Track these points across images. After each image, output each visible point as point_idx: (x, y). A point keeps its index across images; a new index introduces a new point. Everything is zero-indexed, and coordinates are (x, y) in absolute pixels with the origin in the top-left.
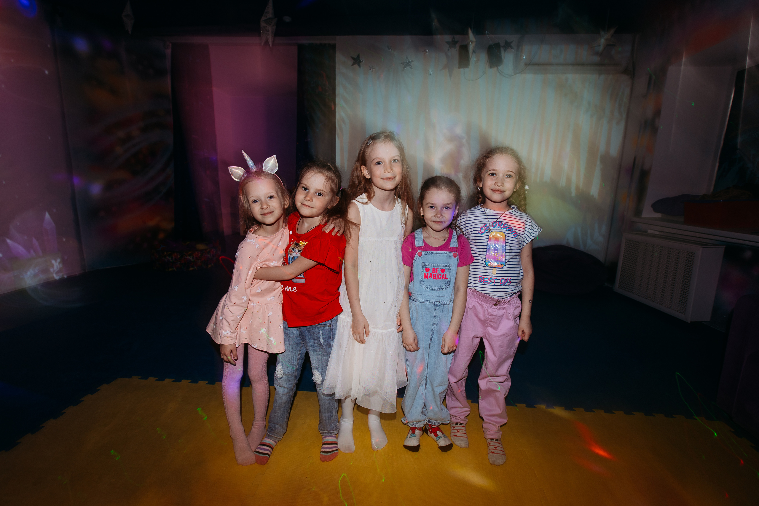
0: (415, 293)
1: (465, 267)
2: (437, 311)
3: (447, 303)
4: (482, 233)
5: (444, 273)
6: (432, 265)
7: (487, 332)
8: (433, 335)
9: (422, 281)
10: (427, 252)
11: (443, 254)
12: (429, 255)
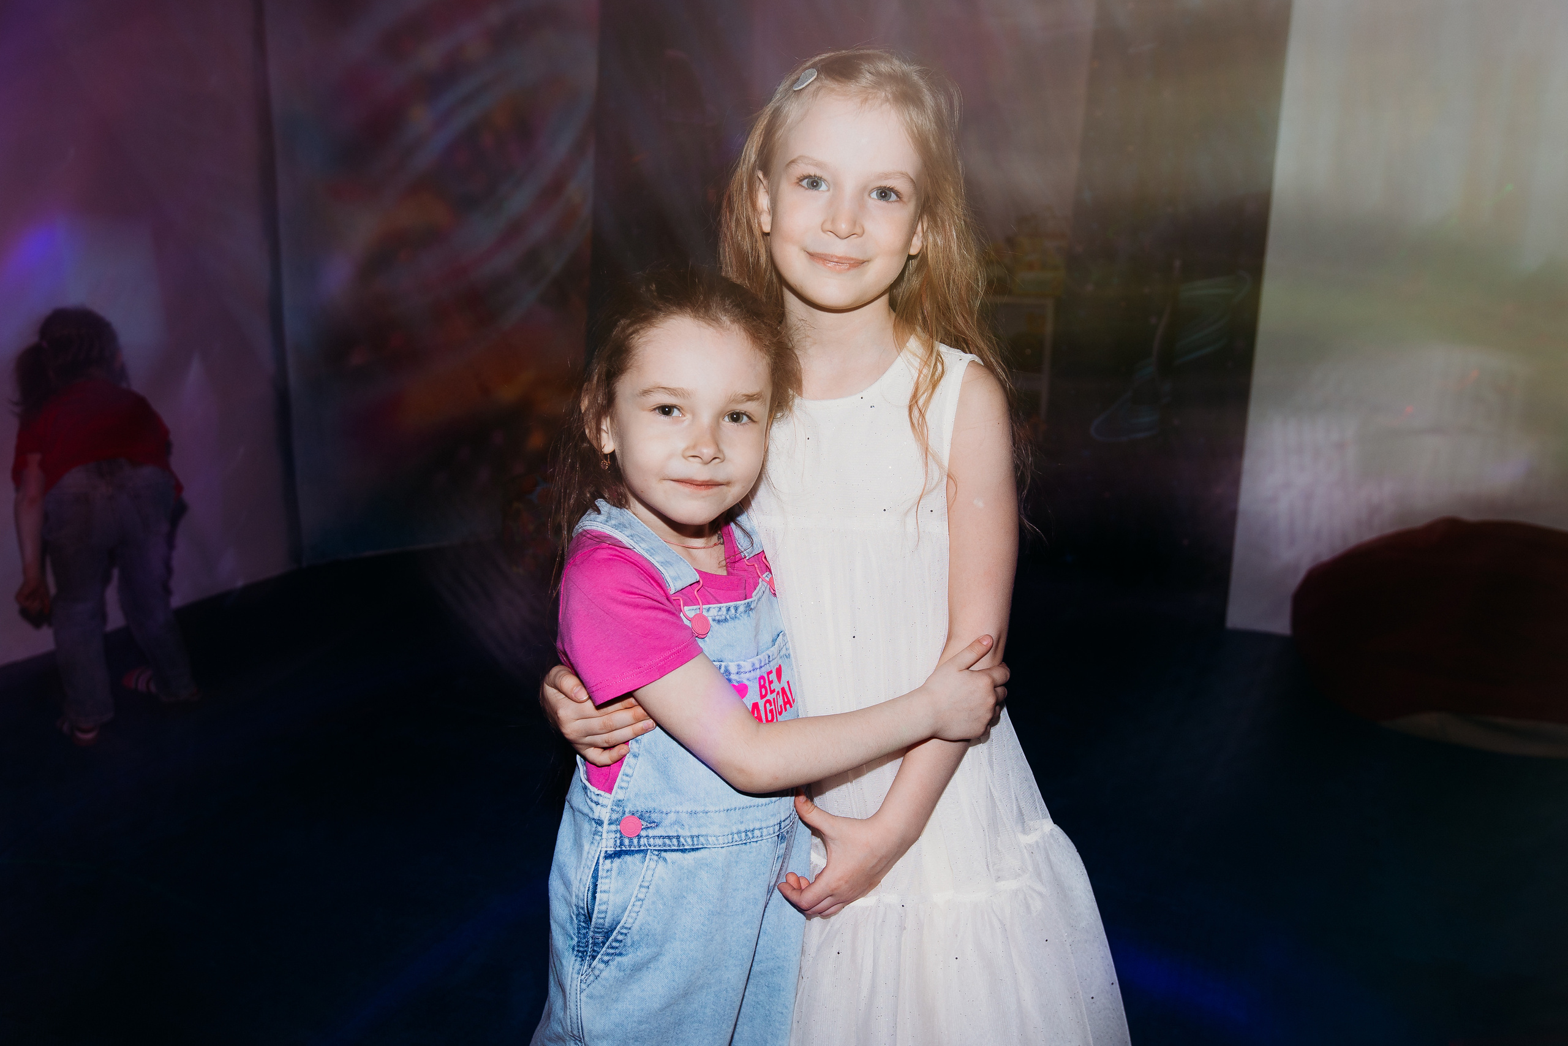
12: (737, 620)
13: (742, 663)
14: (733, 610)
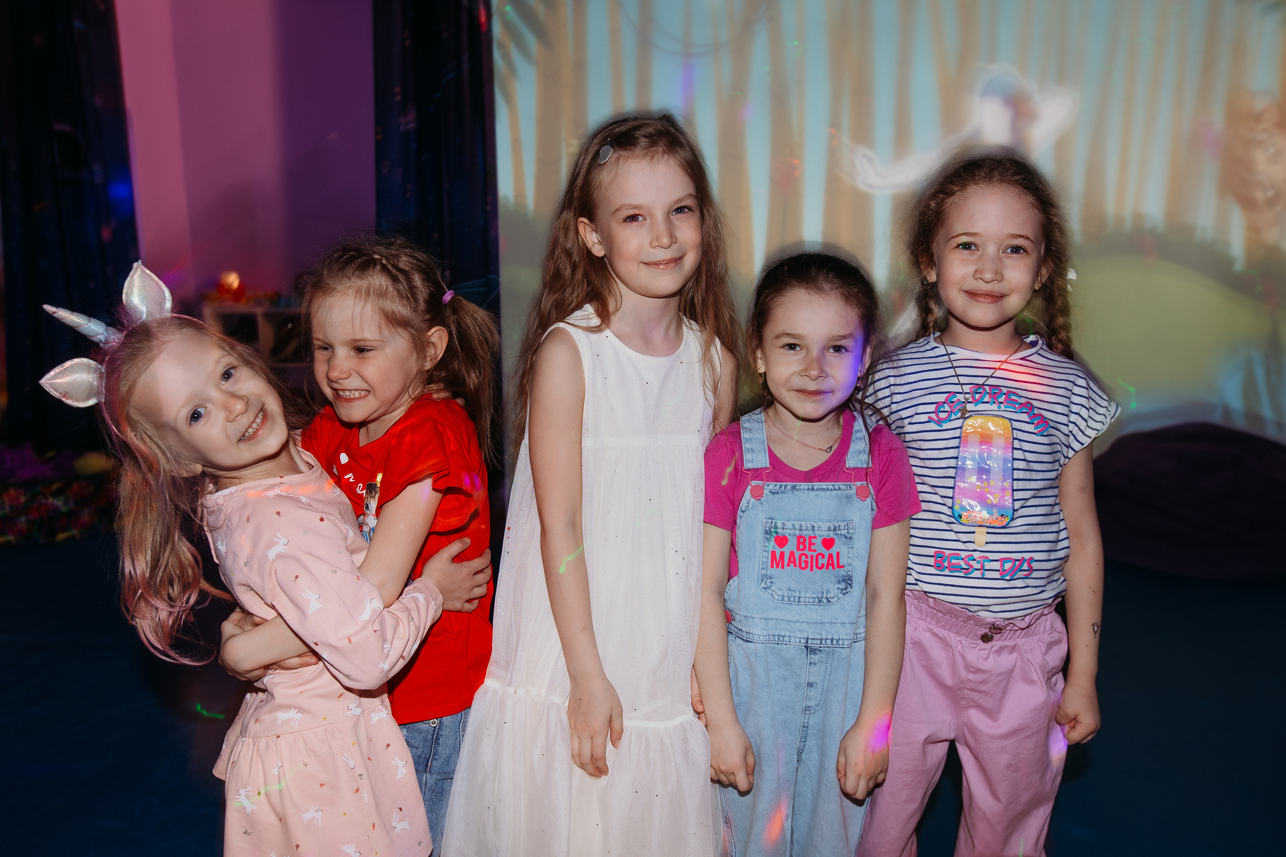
0: (743, 613)
1: (895, 527)
2: (813, 669)
3: (846, 642)
4: (939, 422)
5: (834, 551)
6: (794, 525)
7: (967, 726)
8: (804, 742)
9: (764, 577)
10: (778, 487)
11: (828, 492)
12: (784, 495)
13: (786, 523)
14: (783, 488)
